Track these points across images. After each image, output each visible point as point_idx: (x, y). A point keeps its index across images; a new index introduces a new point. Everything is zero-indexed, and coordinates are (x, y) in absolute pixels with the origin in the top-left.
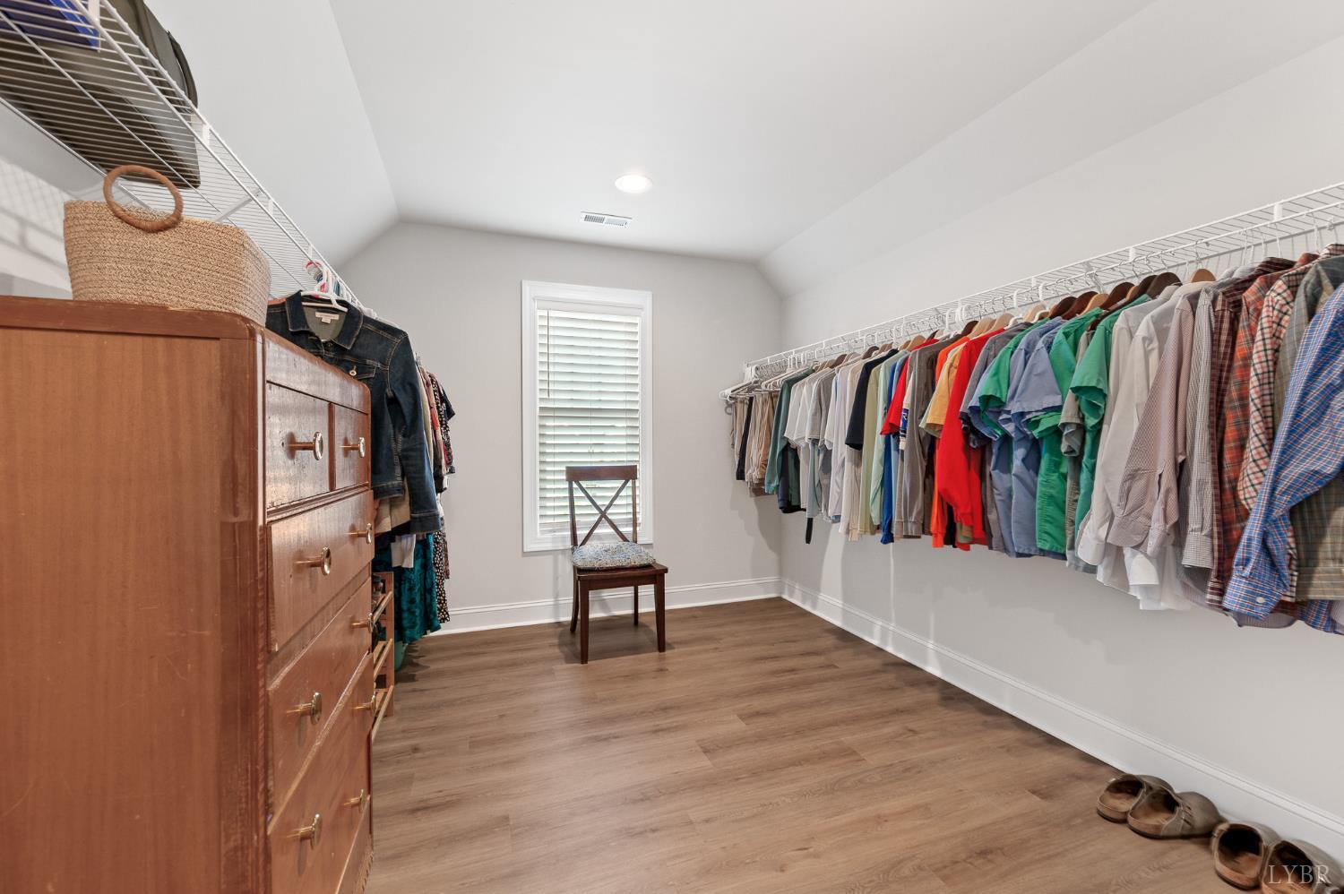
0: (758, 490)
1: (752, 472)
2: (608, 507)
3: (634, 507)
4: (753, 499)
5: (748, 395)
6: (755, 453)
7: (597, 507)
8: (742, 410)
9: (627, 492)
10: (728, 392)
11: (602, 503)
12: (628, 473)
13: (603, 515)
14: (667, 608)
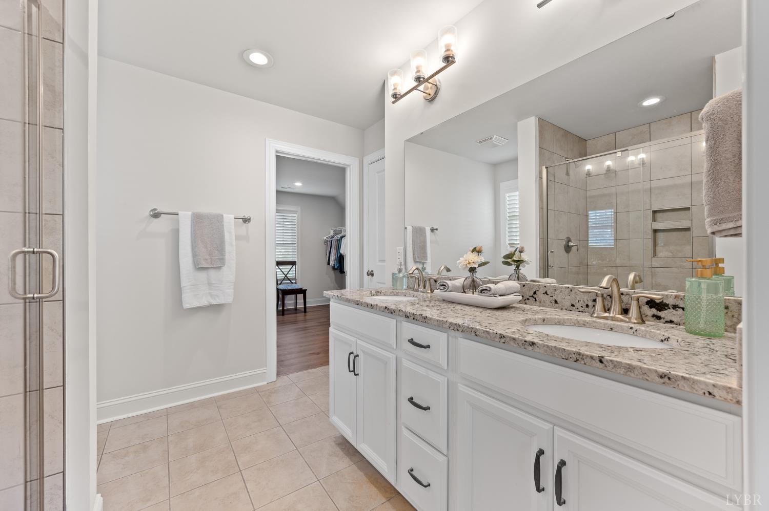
0: (334, 268)
1: (332, 263)
2: (287, 274)
3: (296, 274)
4: (333, 271)
5: (331, 239)
6: (333, 257)
7: (284, 274)
8: (329, 244)
9: (293, 269)
10: (325, 238)
11: (286, 273)
12: (293, 263)
13: (286, 276)
14: (307, 306)
